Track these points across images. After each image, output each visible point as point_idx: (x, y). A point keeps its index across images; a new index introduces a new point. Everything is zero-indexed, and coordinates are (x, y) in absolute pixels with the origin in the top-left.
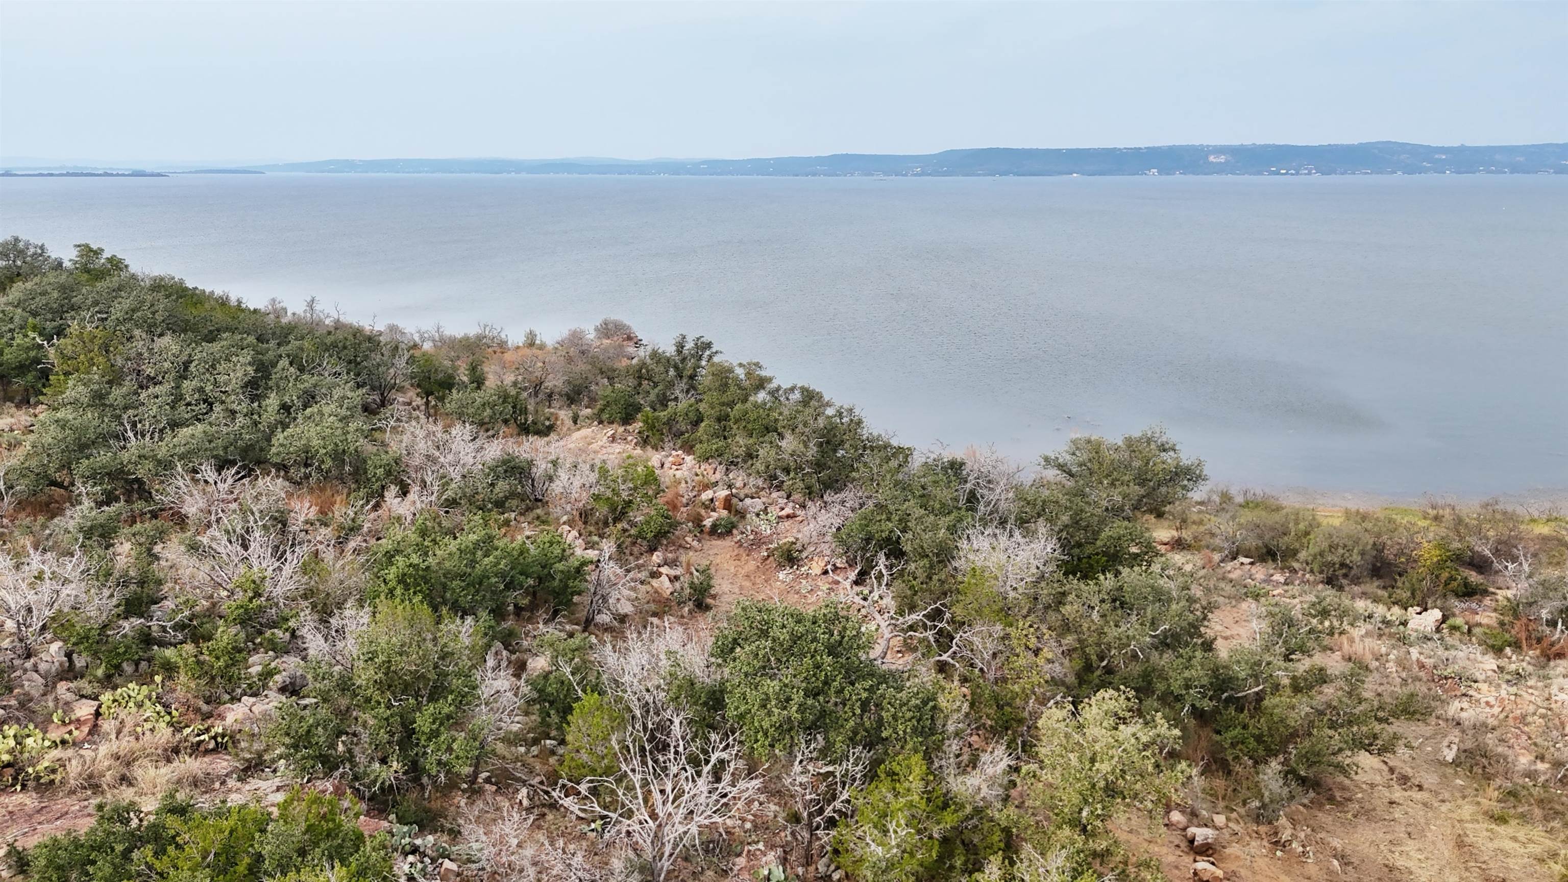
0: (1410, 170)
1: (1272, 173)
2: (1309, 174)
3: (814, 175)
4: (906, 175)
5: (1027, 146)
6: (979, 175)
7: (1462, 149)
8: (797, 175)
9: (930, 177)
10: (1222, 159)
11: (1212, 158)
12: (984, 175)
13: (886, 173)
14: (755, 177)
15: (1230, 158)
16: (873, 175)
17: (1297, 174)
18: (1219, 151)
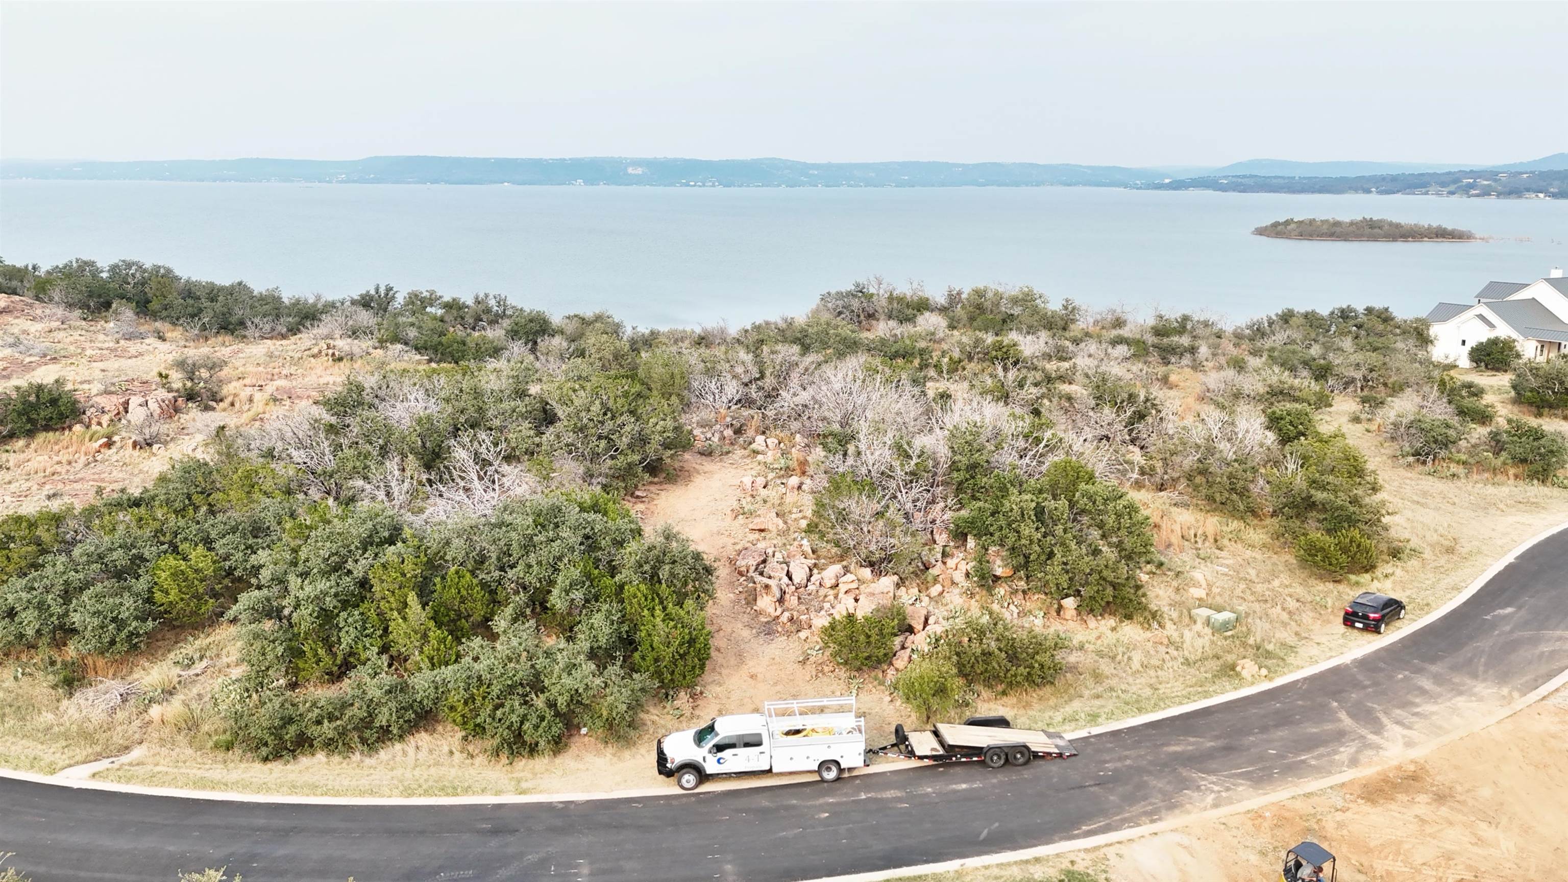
1: (683, 185)
2: (713, 186)
3: (224, 180)
4: (330, 182)
6: (409, 183)
8: (202, 180)
10: (639, 171)
11: (630, 170)
12: (415, 183)
13: (306, 180)
15: (646, 171)
16: (292, 181)
17: (704, 185)
18: (636, 163)
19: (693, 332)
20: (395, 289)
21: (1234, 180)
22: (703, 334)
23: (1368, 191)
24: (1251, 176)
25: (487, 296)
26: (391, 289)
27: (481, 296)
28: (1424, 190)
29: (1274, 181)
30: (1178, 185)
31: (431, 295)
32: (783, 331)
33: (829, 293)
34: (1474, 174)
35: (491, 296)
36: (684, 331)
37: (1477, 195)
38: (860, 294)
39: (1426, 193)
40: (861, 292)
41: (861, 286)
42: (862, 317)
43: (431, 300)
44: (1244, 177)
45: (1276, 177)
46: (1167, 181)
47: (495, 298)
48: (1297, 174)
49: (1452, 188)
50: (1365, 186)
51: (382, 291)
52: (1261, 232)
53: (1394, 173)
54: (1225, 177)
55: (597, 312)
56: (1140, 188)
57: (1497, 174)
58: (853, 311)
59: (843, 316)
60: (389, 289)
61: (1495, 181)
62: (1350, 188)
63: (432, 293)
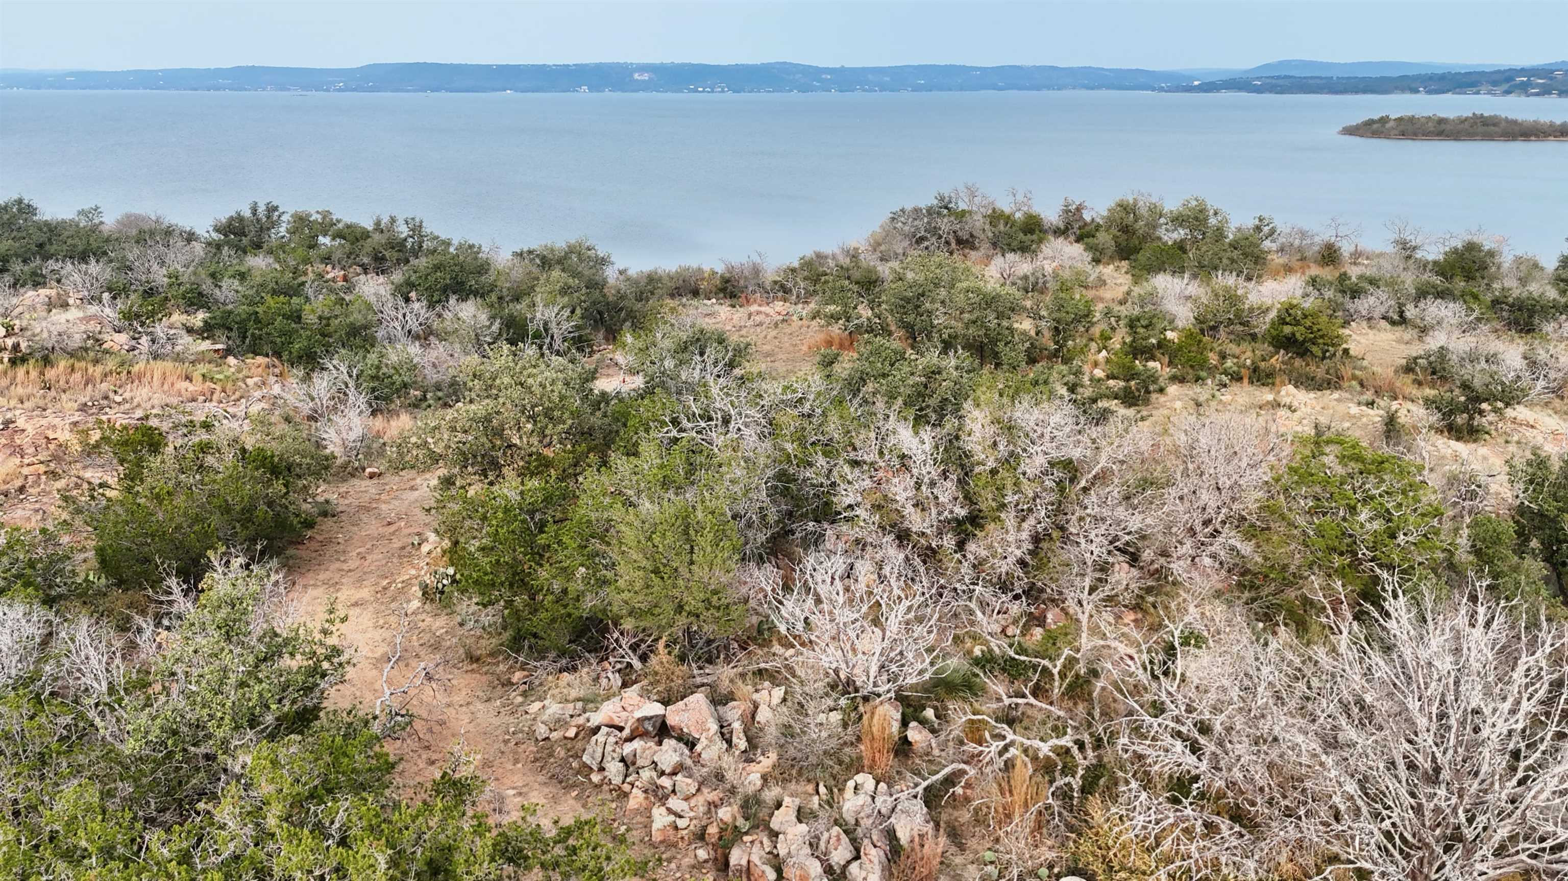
0: (805, 89)
1: (690, 91)
2: (723, 91)
3: (218, 89)
4: (327, 90)
5: (456, 62)
6: (408, 91)
7: (843, 70)
8: (196, 90)
9: (355, 93)
10: (646, 77)
11: (636, 76)
12: (415, 91)
13: (304, 88)
14: (141, 91)
15: (653, 76)
16: (289, 90)
17: (713, 91)
18: (643, 68)
19: (714, 273)
20: (281, 210)
21: (1268, 81)
22: (727, 275)
23: (1416, 91)
24: (1286, 77)
25: (393, 220)
26: (276, 208)
27: (385, 220)
28: (1475, 90)
29: (1311, 82)
30: (1209, 87)
31: (324, 218)
32: (848, 270)
33: (903, 210)
34: (1523, 71)
35: (400, 221)
36: (700, 270)
37: (1537, 94)
38: (946, 211)
39: (1478, 93)
40: (946, 208)
41: (947, 200)
42: (953, 245)
43: (327, 226)
44: (1278, 77)
45: (1312, 78)
46: (1196, 83)
47: (407, 223)
48: (1335, 74)
49: (1505, 86)
50: (1413, 85)
51: (261, 209)
52: (1350, 131)
53: (1440, 72)
54: (1258, 79)
55: (573, 241)
56: (1169, 91)
57: (1552, 72)
58: (940, 237)
59: (926, 244)
60: (272, 209)
61: (1551, 79)
62: (1396, 88)
63: (326, 214)
